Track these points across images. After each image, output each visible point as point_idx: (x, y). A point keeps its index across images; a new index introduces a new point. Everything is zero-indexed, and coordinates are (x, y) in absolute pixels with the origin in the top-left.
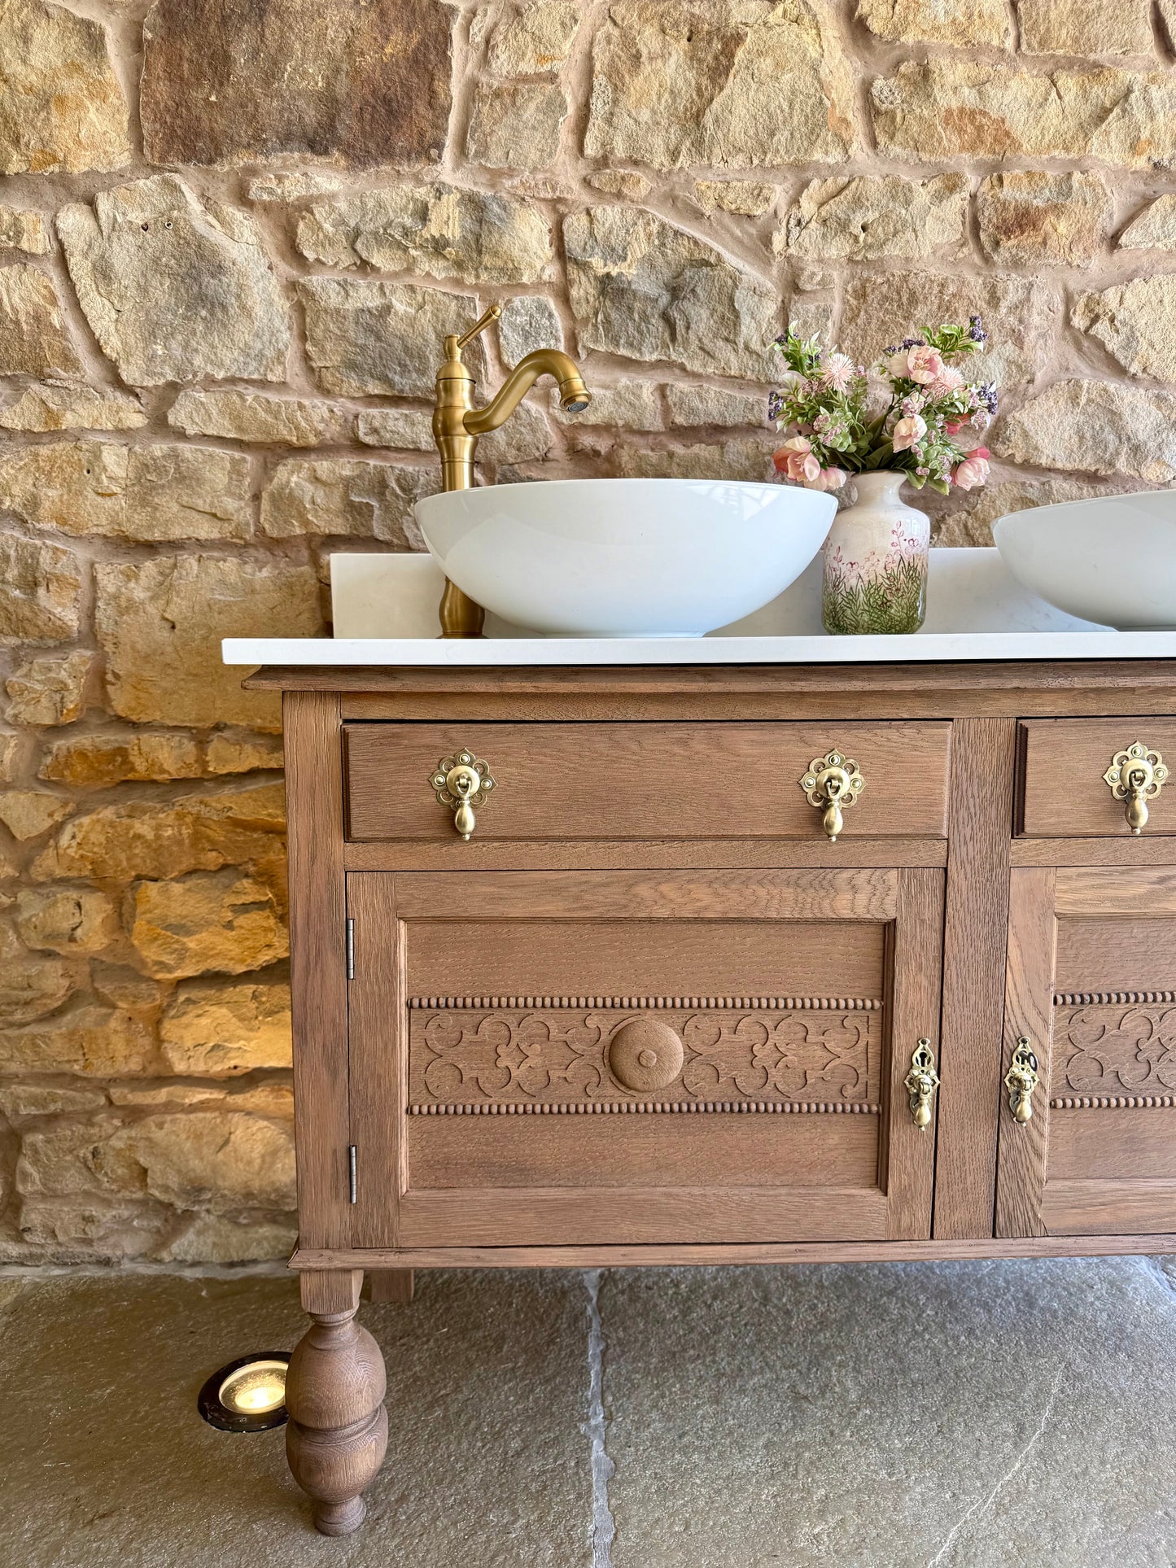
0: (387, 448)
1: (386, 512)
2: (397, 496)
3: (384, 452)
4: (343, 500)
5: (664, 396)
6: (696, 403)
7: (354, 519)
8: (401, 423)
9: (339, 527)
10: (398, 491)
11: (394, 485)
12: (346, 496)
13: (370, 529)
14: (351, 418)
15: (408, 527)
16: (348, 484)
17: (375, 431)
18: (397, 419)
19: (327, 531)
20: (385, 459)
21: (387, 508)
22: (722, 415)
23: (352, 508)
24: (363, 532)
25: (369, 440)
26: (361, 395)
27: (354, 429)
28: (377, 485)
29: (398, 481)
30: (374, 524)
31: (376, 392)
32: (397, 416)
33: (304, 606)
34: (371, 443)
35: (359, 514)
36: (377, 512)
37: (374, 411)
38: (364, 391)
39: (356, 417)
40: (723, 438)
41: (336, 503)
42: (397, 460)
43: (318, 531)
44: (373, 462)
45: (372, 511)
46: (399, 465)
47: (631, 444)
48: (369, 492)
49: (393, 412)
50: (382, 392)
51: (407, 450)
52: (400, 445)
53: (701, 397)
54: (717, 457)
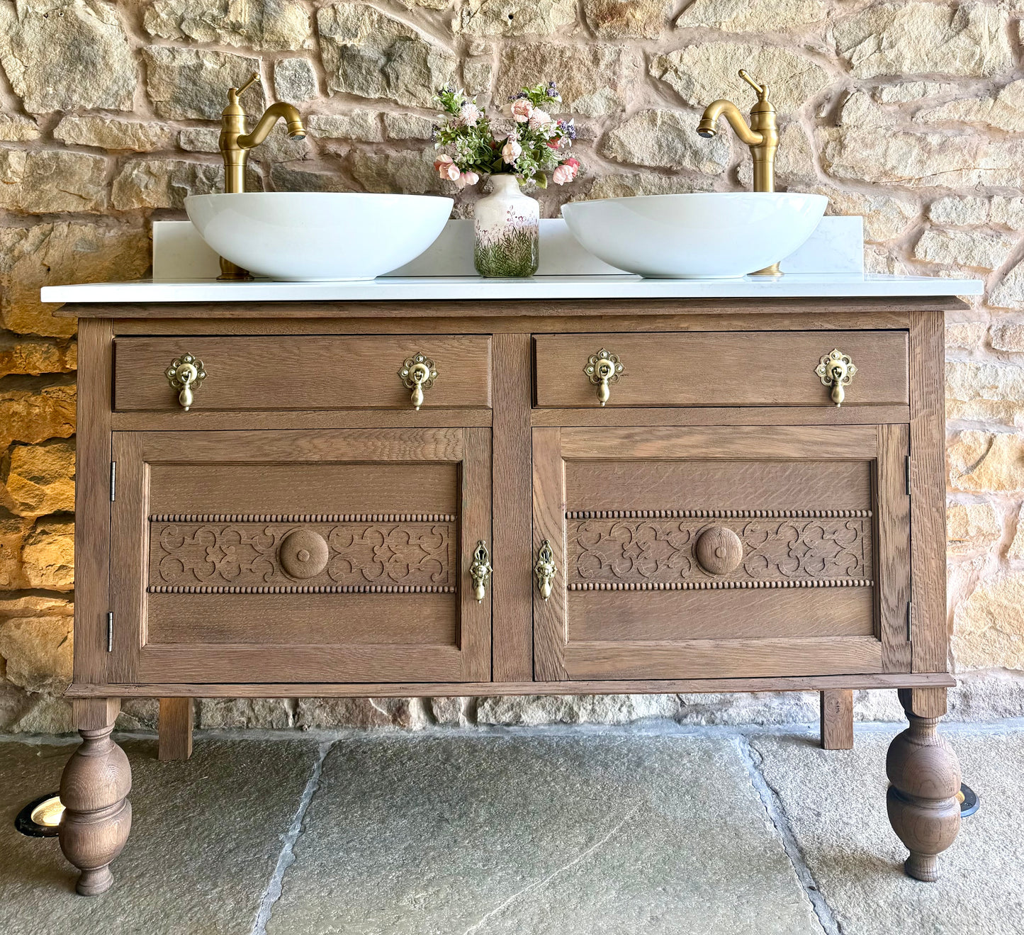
0: (199, 152)
2: (203, 183)
3: (197, 155)
4: (167, 186)
5: (382, 121)
6: (403, 125)
7: (173, 197)
8: (208, 137)
9: (164, 204)
10: (204, 180)
11: (201, 175)
12: (169, 183)
14: (176, 133)
16: (171, 176)
17: (191, 142)
18: (206, 134)
19: (156, 206)
20: (197, 159)
22: (421, 132)
23: (172, 190)
24: (178, 206)
25: (187, 147)
26: (183, 119)
27: (178, 140)
28: (190, 176)
29: (204, 173)
31: (193, 117)
32: (206, 132)
33: (138, 255)
34: (188, 149)
35: (177, 195)
36: (189, 193)
37: (191, 129)
38: (185, 117)
39: (179, 133)
40: (422, 147)
41: (163, 187)
42: (204, 160)
43: (150, 206)
44: (188, 161)
45: (186, 193)
46: (206, 163)
47: (361, 150)
48: (186, 181)
49: (203, 130)
50: (197, 117)
51: (212, 153)
52: (208, 150)
53: (406, 122)
54: (418, 158)
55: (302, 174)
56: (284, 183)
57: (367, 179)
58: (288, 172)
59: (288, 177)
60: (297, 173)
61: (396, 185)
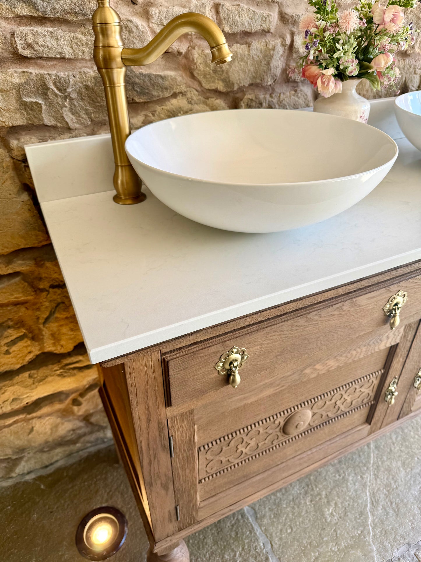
0: (41, 58)
1: (50, 106)
2: (56, 95)
3: (39, 61)
4: (17, 101)
5: (218, 13)
6: (237, 18)
7: (28, 113)
8: (48, 39)
9: (19, 120)
10: (57, 91)
11: (52, 87)
12: (19, 98)
13: (41, 119)
14: (9, 36)
15: (66, 115)
16: (19, 89)
17: (30, 46)
18: (45, 36)
19: (11, 125)
20: (41, 66)
21: (50, 104)
22: (250, 25)
23: (25, 106)
24: (36, 122)
25: (26, 53)
26: (13, 16)
27: (13, 45)
28: (40, 88)
29: (55, 83)
30: (43, 115)
31: (24, 13)
32: (45, 33)
33: (6, 176)
34: (29, 56)
35: (32, 110)
36: (44, 107)
37: (25, 29)
38: (14, 13)
39: (13, 35)
40: (249, 40)
41: (13, 104)
42: (50, 67)
43: (4, 125)
44: (33, 70)
45: (41, 108)
46: (54, 72)
47: (199, 47)
48: (36, 94)
49: (40, 30)
50: (29, 14)
51: (56, 58)
52: (50, 55)
53: (238, 13)
54: (246, 53)
55: (149, 76)
56: (133, 87)
57: (205, 76)
58: (136, 76)
59: (137, 80)
60: (145, 76)
61: (229, 81)
